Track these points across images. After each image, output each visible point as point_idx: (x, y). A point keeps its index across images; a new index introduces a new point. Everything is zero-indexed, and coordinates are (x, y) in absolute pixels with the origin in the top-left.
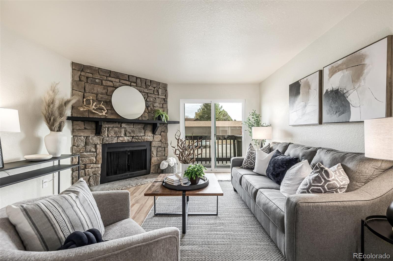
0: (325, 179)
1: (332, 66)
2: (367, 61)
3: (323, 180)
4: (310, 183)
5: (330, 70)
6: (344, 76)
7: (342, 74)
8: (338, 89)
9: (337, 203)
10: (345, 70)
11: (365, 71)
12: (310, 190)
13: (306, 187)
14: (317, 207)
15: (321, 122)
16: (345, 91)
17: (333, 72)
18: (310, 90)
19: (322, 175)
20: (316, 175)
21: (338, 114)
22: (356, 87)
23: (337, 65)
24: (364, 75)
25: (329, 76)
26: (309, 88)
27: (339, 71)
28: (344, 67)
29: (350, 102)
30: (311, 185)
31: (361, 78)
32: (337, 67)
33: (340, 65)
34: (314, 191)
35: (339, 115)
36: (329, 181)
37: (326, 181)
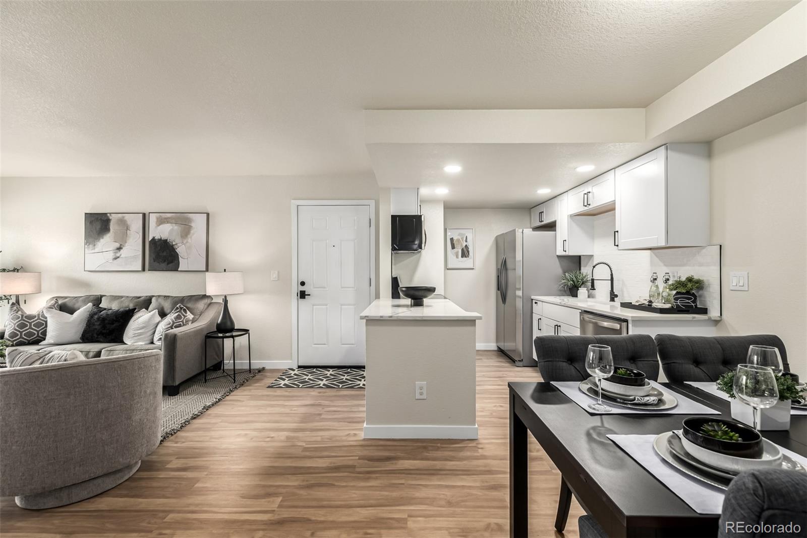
0: (184, 315)
1: (160, 216)
2: (193, 225)
3: (183, 317)
4: (173, 321)
5: (157, 218)
6: (172, 229)
7: (171, 227)
8: (167, 240)
9: (193, 329)
10: (174, 225)
11: (192, 232)
12: (173, 327)
13: (169, 326)
14: (186, 334)
15: (144, 270)
16: (174, 243)
17: (161, 221)
18: (128, 231)
19: (182, 313)
20: (177, 314)
21: (166, 263)
22: (184, 242)
23: (166, 217)
24: (191, 234)
25: (156, 224)
26: (128, 228)
27: (168, 223)
28: (173, 221)
29: (179, 254)
30: (174, 323)
31: (189, 236)
32: (165, 218)
33: (169, 218)
34: (176, 327)
35: (168, 264)
36: (186, 316)
37: (185, 316)
